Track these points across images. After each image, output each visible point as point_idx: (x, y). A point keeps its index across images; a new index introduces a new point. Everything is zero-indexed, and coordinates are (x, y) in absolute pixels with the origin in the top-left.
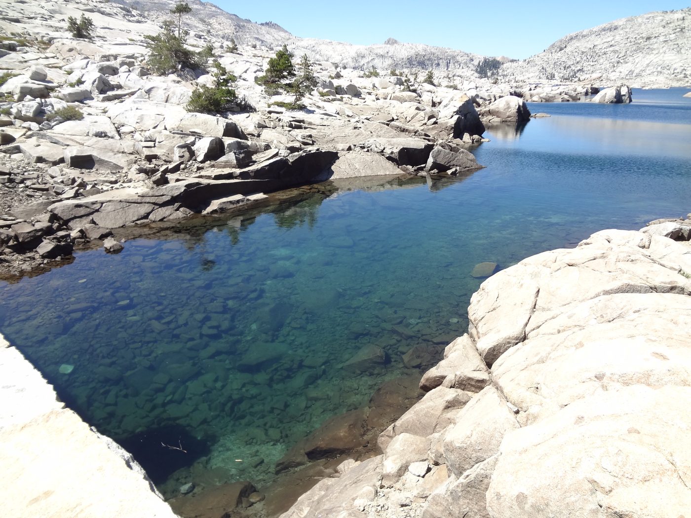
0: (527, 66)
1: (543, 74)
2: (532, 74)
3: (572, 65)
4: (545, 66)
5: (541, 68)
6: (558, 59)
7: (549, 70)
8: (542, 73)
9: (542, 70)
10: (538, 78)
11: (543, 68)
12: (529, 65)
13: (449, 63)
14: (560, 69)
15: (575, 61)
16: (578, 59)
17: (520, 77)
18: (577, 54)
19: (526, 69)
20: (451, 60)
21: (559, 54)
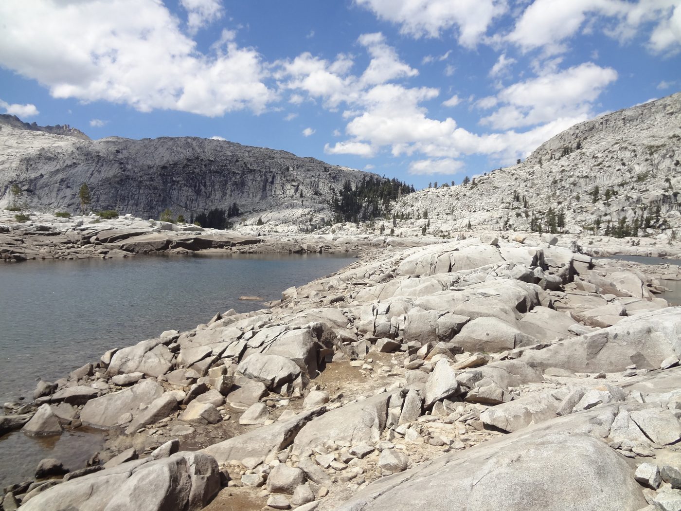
0: (468, 194)
1: (518, 215)
2: (481, 216)
3: (622, 185)
4: (521, 192)
5: (510, 199)
6: (563, 171)
7: (538, 204)
8: (513, 213)
9: (516, 204)
10: (502, 224)
11: (517, 198)
12: (475, 190)
13: (272, 183)
14: (578, 198)
15: (628, 175)
16: (639, 169)
17: (446, 221)
18: (628, 154)
19: (465, 201)
20: (278, 178)
21: (564, 161)
